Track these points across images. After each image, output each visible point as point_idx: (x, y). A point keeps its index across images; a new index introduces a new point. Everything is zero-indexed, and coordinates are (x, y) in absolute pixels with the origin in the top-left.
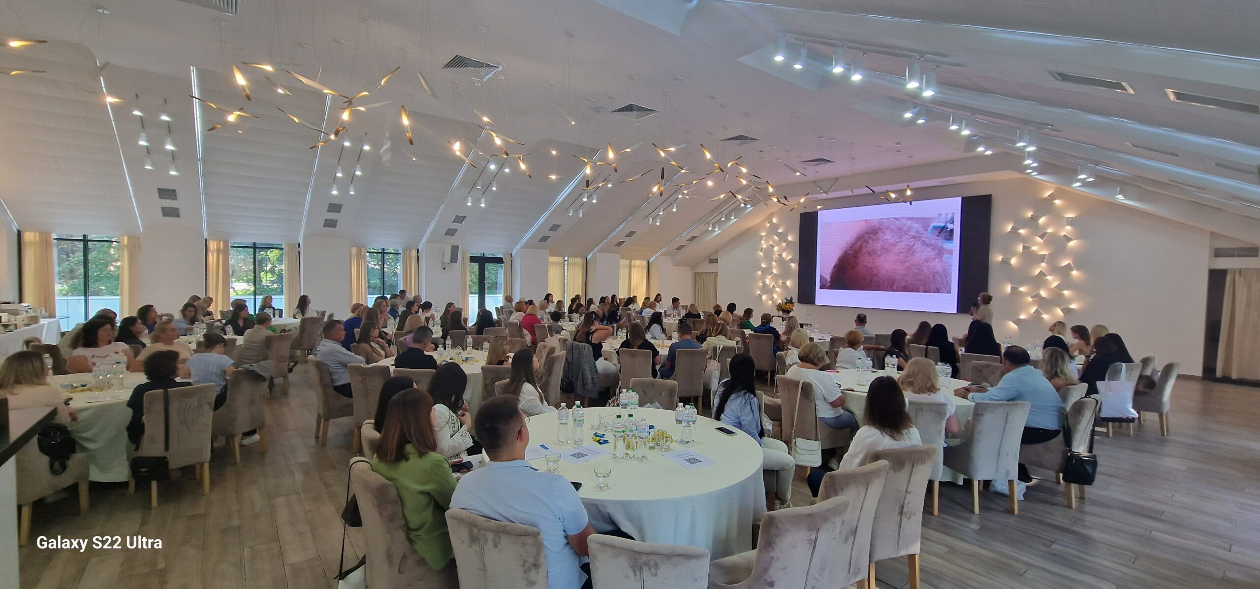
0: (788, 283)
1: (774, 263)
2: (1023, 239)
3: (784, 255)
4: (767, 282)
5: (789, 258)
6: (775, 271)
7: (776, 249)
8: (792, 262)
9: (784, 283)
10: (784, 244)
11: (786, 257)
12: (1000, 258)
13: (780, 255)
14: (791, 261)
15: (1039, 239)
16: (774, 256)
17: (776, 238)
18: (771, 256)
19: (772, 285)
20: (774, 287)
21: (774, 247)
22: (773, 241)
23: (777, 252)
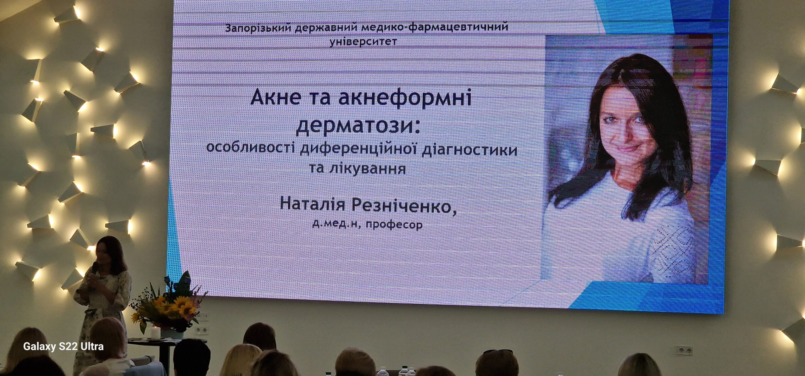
0: (133, 227)
1: (77, 159)
3: (117, 131)
4: (53, 221)
5: (134, 141)
6: (81, 185)
7: (85, 109)
8: (147, 156)
9: (117, 227)
10: (115, 95)
11: (124, 140)
12: (751, 161)
13: (102, 131)
14: (143, 151)
16: (78, 134)
17: (85, 72)
18: (68, 133)
19: (71, 233)
20: (77, 237)
21: (78, 103)
22: (76, 82)
23: (89, 119)
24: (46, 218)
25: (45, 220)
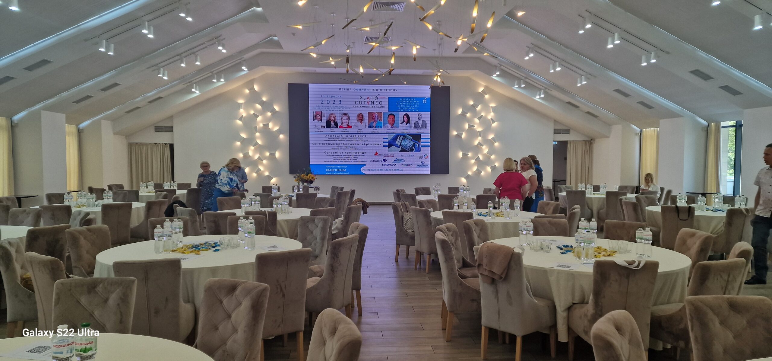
0: (277, 154)
1: (258, 134)
2: (468, 121)
3: (271, 125)
4: (251, 153)
5: (276, 128)
6: (259, 142)
7: (259, 118)
8: (281, 133)
9: (273, 155)
10: (269, 114)
11: (273, 128)
12: (455, 133)
13: (266, 126)
14: (280, 131)
15: (477, 121)
16: (257, 126)
17: (258, 106)
18: (255, 126)
19: (257, 157)
20: (259, 158)
21: (257, 116)
22: (255, 109)
23: (262, 122)
24: (248, 152)
25: (248, 153)
